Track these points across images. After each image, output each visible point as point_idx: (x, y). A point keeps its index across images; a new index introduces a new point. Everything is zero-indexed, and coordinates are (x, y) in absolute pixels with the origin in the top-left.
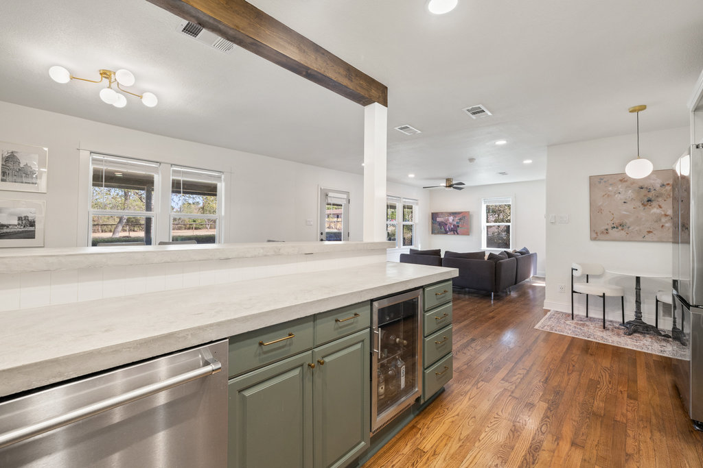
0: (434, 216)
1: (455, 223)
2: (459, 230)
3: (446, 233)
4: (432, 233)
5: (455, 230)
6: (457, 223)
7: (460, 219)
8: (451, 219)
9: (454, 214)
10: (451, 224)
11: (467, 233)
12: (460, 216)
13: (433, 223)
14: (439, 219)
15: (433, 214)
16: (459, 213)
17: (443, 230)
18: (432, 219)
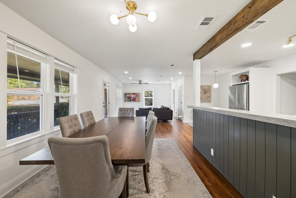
0: (125, 94)
1: (134, 97)
2: (136, 100)
3: (131, 101)
4: (125, 101)
5: (134, 100)
6: (135, 97)
7: (136, 96)
8: (133, 96)
9: (134, 94)
10: (132, 97)
11: (139, 101)
12: (136, 95)
13: (125, 97)
14: (127, 96)
15: (125, 93)
16: (136, 94)
17: (129, 100)
18: (125, 95)
